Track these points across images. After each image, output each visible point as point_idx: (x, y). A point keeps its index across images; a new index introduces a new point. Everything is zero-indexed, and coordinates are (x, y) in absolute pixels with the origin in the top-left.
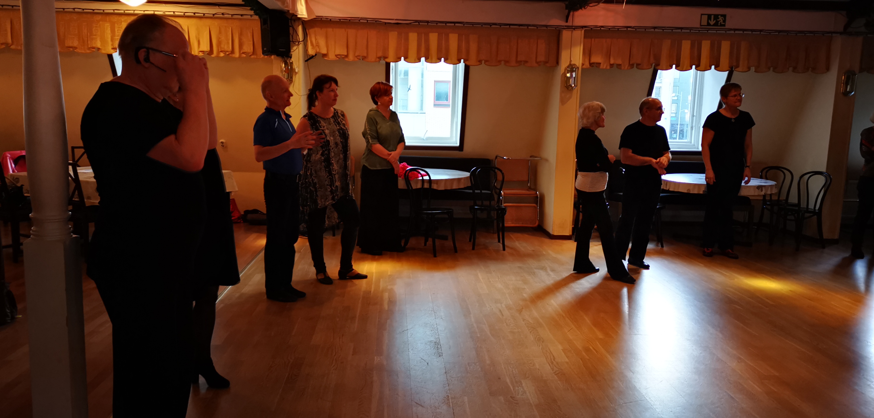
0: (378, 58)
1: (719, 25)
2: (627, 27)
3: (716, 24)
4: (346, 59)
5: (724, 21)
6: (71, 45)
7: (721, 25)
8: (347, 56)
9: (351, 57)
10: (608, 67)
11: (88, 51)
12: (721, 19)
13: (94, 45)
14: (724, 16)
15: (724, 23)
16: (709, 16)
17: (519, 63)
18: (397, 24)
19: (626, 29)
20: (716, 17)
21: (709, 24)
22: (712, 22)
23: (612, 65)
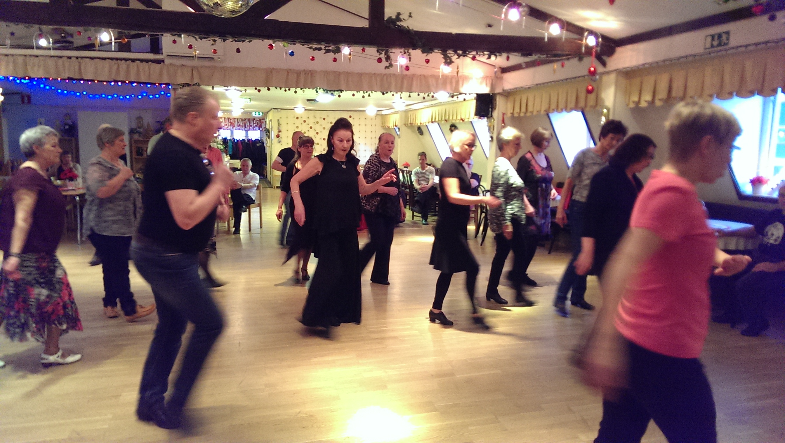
1: (723, 44)
3: (719, 45)
4: (521, 115)
5: (728, 39)
7: (725, 44)
8: (520, 112)
12: (724, 37)
14: (728, 33)
15: (726, 42)
16: (713, 37)
20: (720, 36)
21: (712, 46)
22: (716, 43)
23: (647, 102)
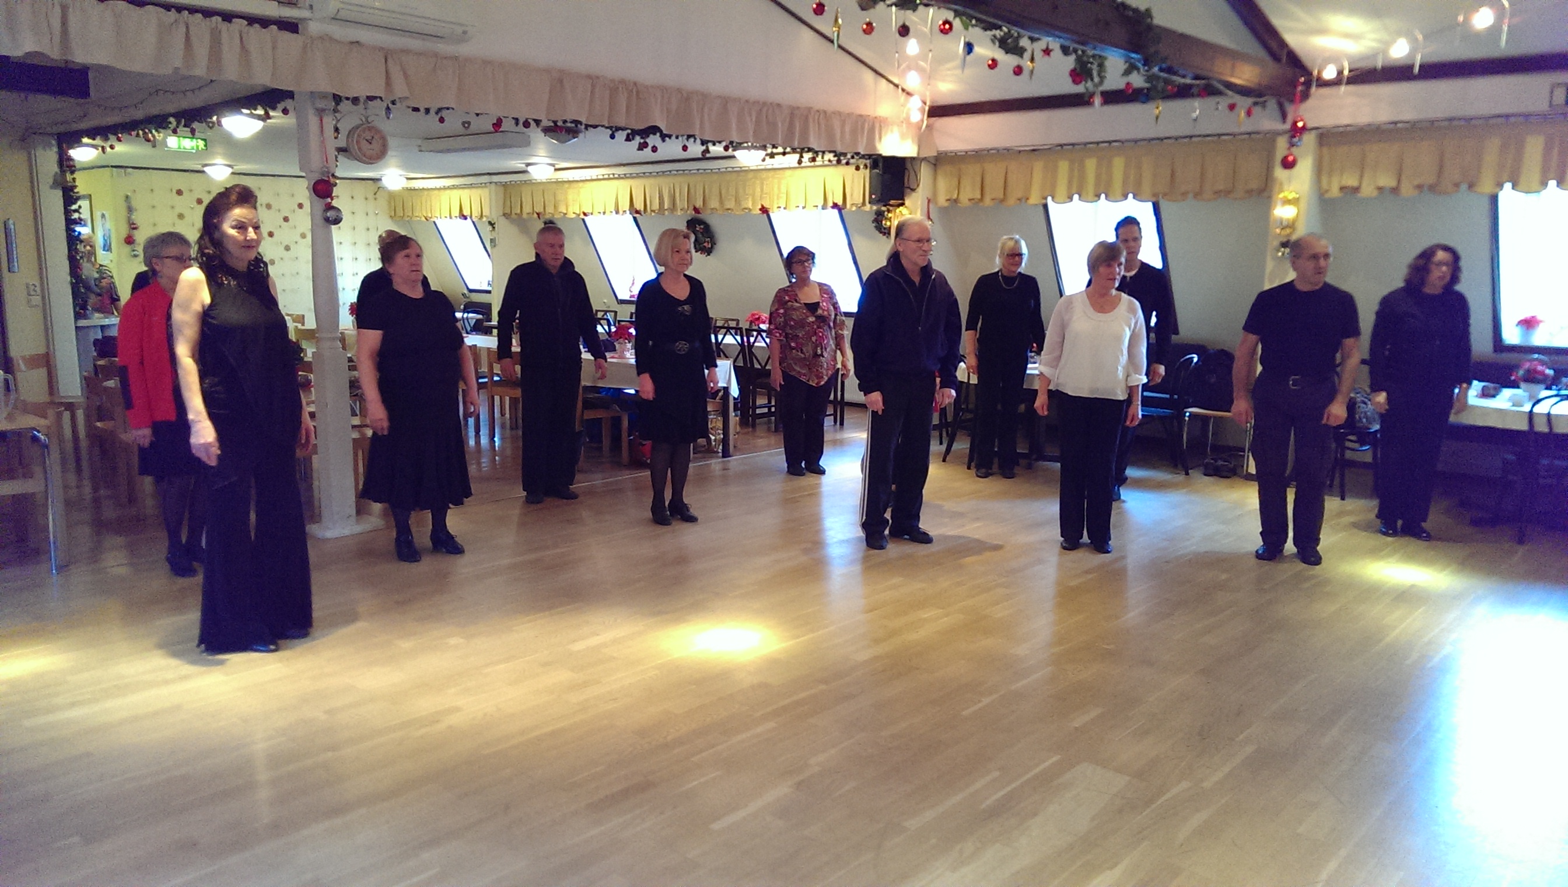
0: (1019, 200)
2: (1396, 123)
4: (981, 204)
6: (728, 207)
8: (982, 199)
9: (987, 201)
10: (1375, 193)
11: (743, 213)
13: (746, 206)
17: (1217, 193)
18: (1034, 150)
19: (1392, 126)
23: (1380, 189)
